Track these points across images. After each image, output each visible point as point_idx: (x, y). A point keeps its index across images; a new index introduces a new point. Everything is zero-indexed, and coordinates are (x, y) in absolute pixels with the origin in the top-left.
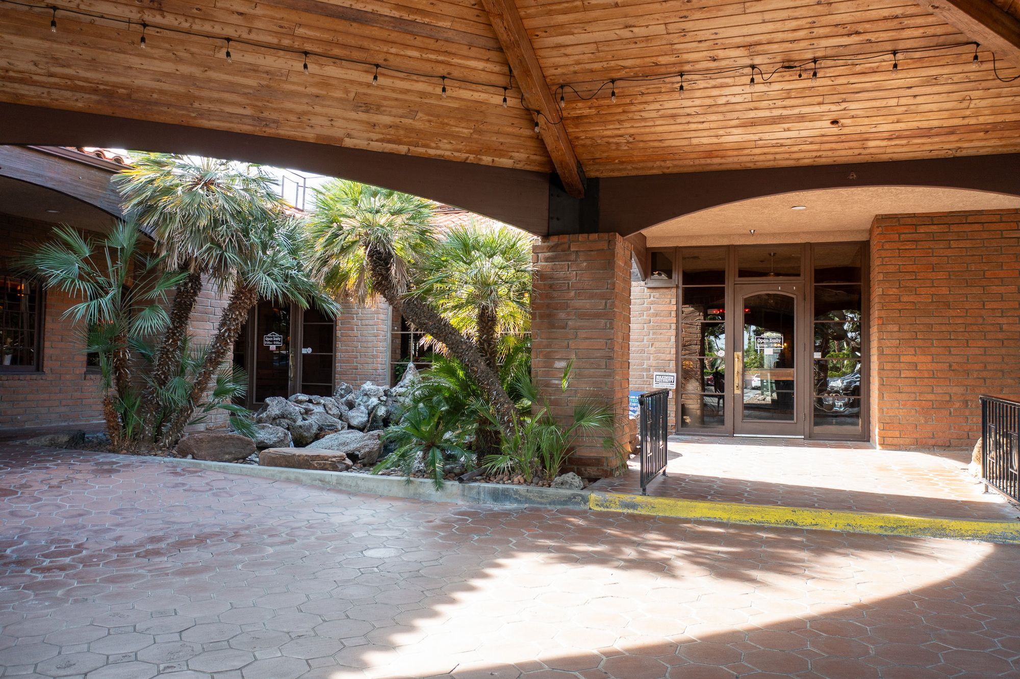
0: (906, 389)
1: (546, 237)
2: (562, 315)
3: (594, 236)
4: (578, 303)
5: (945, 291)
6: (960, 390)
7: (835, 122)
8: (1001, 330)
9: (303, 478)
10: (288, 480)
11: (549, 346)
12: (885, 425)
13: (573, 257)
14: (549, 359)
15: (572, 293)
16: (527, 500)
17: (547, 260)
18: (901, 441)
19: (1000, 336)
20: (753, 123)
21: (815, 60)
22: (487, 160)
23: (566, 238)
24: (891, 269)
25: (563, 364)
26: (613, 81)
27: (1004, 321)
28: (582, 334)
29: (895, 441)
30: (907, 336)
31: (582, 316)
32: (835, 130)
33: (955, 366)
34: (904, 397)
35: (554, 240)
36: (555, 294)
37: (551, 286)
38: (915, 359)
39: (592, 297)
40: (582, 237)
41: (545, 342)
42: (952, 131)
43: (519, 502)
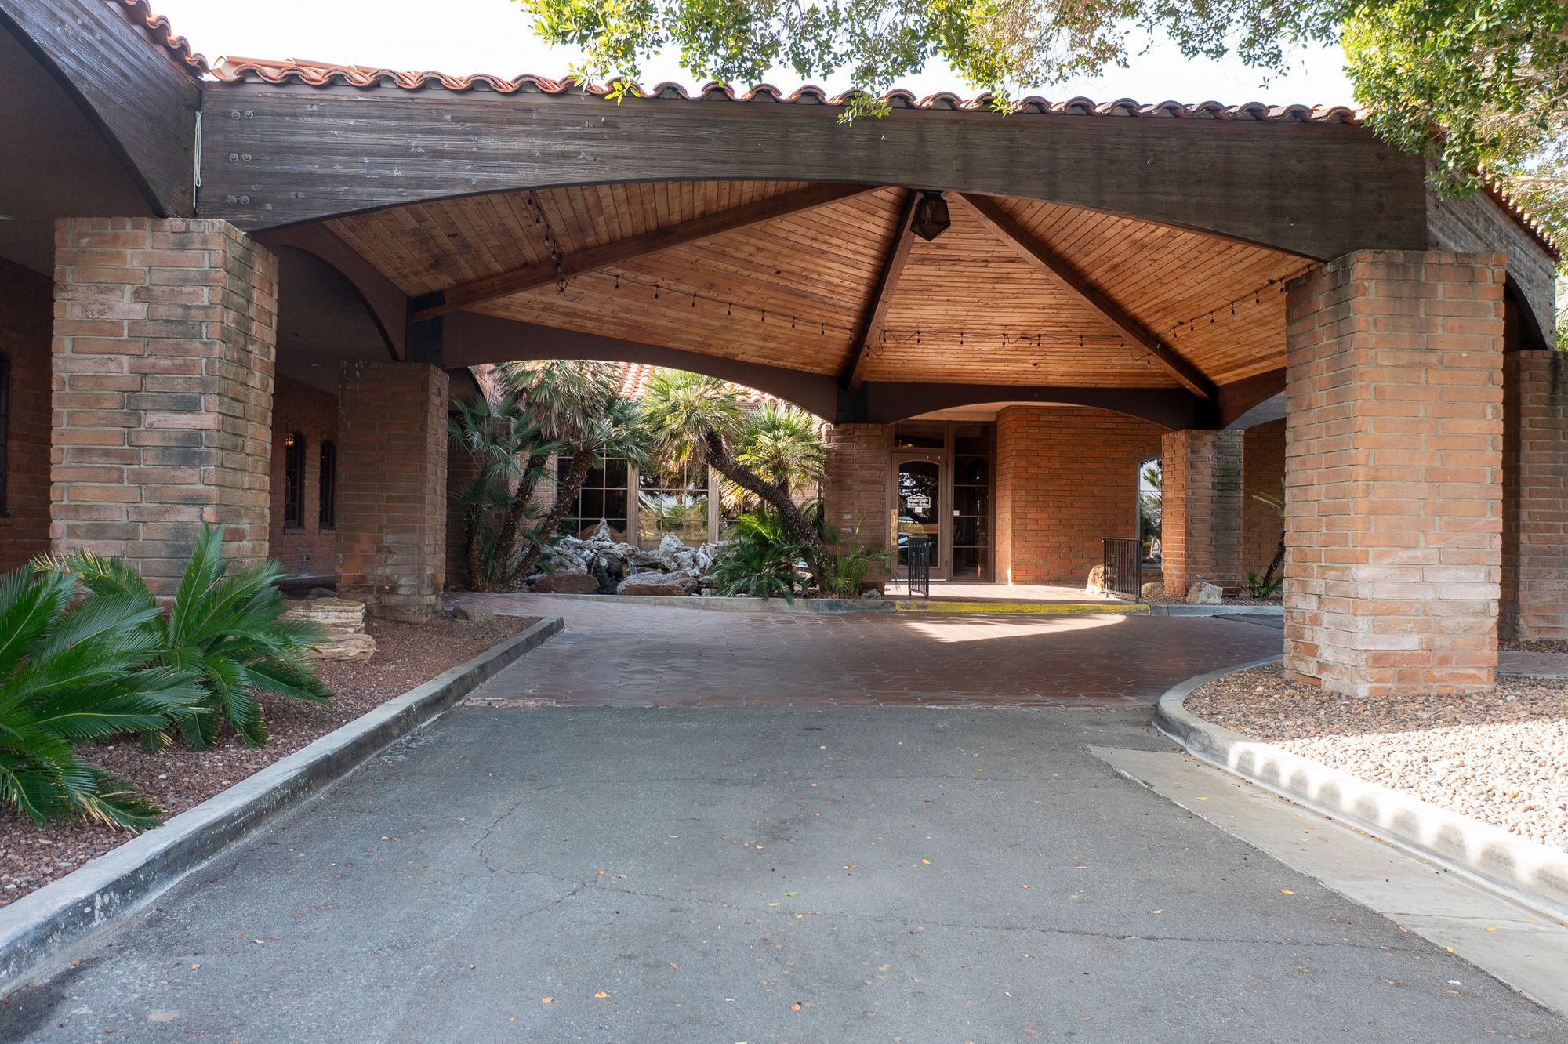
0: (1031, 539)
1: (836, 423)
2: (849, 481)
3: (871, 426)
4: (862, 473)
5: (1057, 465)
6: (1064, 539)
7: (1035, 365)
8: (1093, 496)
9: (677, 602)
10: (662, 604)
11: (839, 503)
12: (1016, 566)
13: (857, 439)
14: (839, 513)
15: (856, 466)
16: (853, 607)
17: (837, 441)
18: (1027, 578)
19: (1092, 500)
20: (989, 361)
21: (1039, 336)
22: (808, 368)
23: (851, 426)
24: (1022, 447)
25: (849, 516)
26: (919, 332)
27: (1095, 488)
28: (863, 495)
29: (1023, 578)
30: (1032, 499)
31: (863, 482)
32: (1034, 368)
33: (1063, 522)
34: (1029, 544)
35: (843, 427)
36: (844, 466)
37: (841, 460)
38: (1036, 516)
39: (871, 468)
40: (863, 426)
41: (836, 500)
42: (1097, 374)
43: (846, 608)
